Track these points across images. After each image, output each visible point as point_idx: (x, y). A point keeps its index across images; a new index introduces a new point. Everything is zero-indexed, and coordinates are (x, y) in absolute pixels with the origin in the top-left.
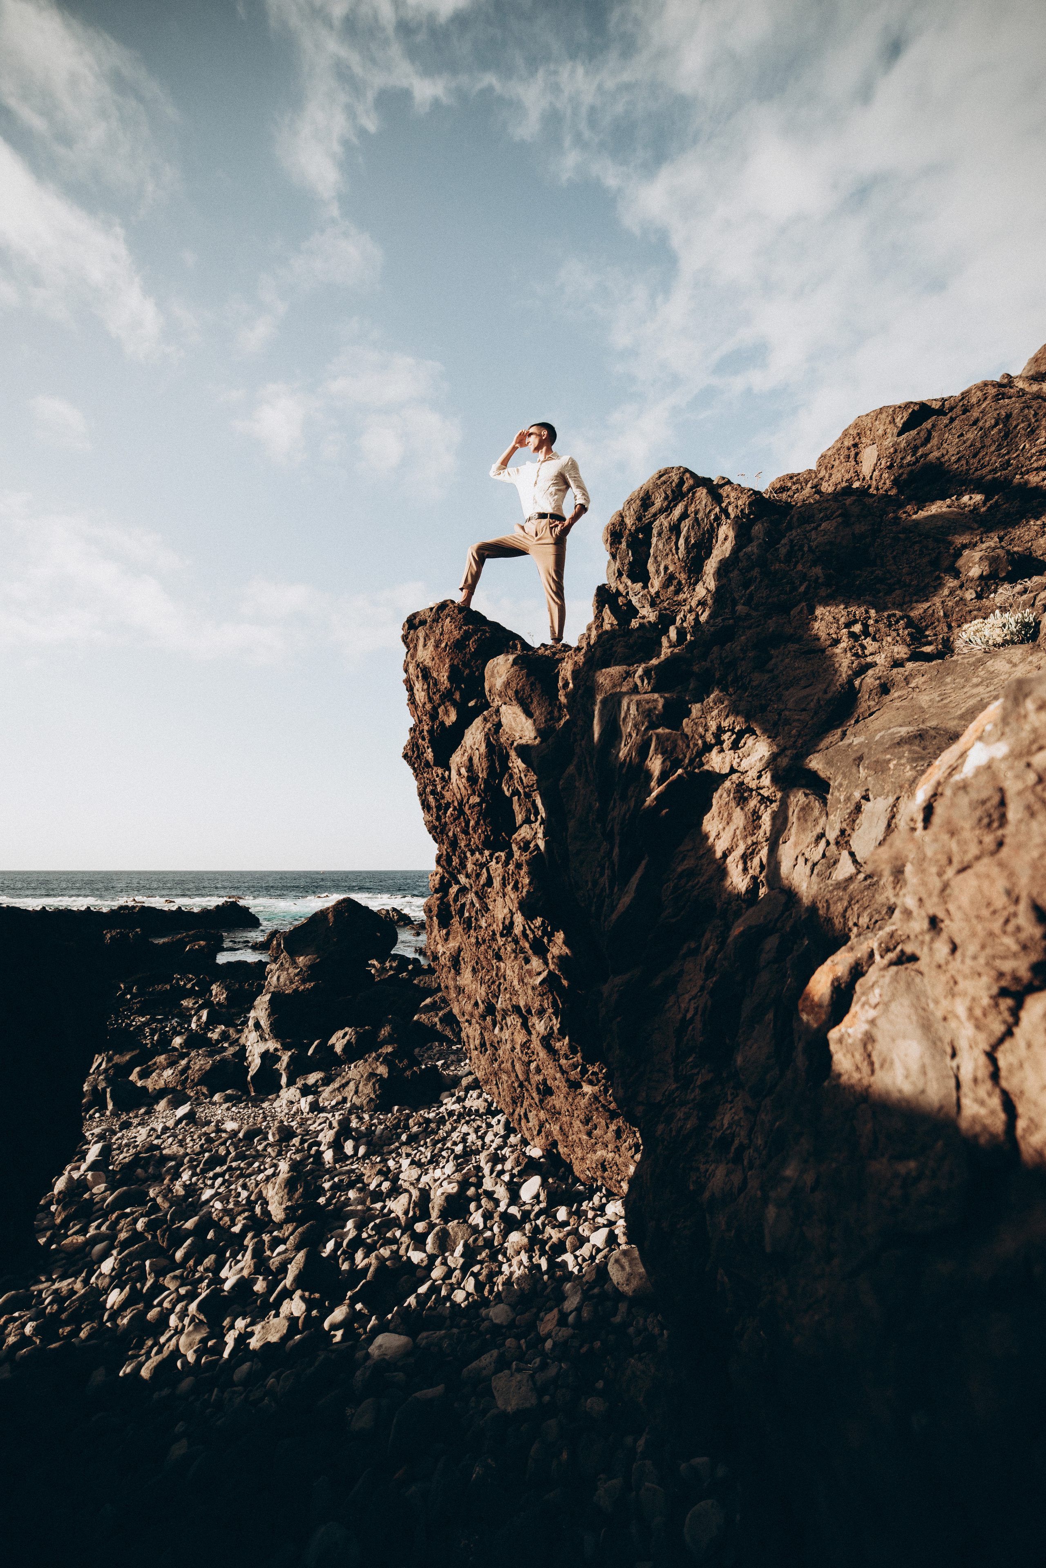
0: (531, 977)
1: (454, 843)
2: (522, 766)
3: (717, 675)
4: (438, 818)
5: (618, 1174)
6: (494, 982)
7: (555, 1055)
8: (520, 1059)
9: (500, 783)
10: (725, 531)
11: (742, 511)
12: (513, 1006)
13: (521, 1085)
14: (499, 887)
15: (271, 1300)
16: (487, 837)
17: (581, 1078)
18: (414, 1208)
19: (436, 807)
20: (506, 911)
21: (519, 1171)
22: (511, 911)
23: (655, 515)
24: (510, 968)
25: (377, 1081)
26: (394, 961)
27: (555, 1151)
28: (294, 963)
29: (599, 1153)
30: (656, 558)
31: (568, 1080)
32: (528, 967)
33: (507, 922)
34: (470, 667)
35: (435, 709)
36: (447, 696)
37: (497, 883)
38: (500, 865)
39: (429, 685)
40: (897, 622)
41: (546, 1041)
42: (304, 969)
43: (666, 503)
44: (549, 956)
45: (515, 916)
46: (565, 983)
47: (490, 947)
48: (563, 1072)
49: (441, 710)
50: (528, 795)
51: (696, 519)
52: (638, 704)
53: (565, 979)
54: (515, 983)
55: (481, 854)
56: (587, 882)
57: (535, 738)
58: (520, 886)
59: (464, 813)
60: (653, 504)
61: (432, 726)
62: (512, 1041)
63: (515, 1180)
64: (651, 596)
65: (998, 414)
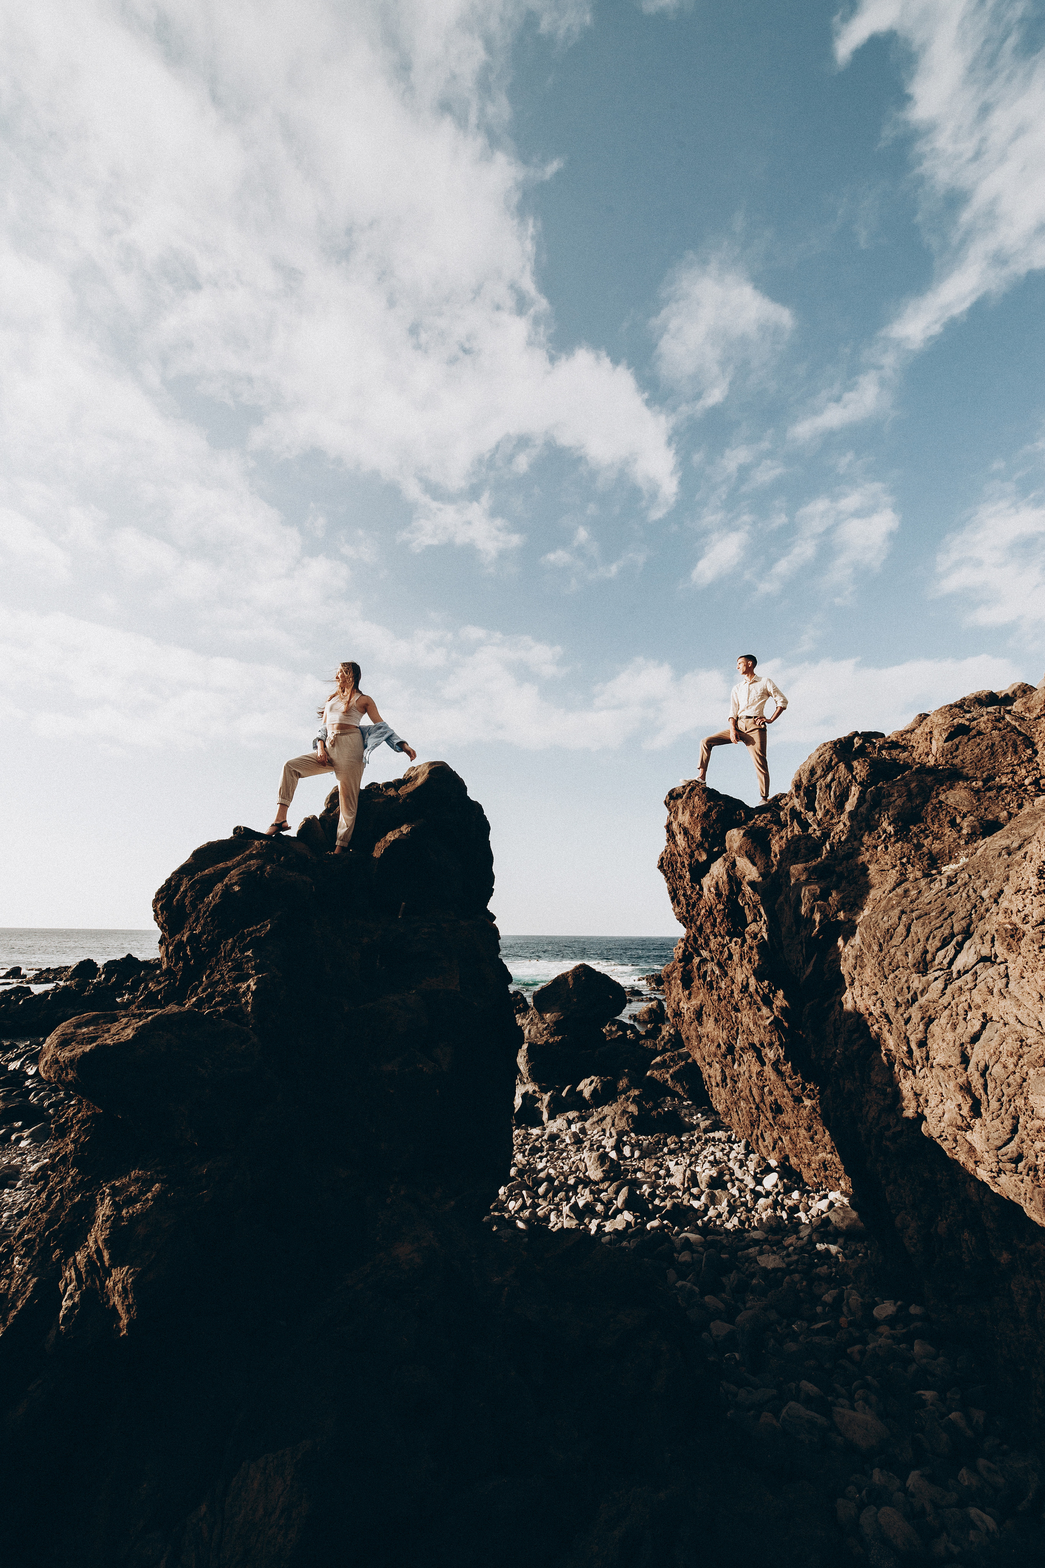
0: (763, 1020)
1: (700, 929)
2: (751, 891)
3: (846, 875)
4: (688, 912)
5: (836, 1173)
6: (732, 1029)
7: (782, 1077)
8: (756, 1084)
9: (737, 898)
10: (855, 790)
11: (863, 779)
12: (749, 1044)
13: (757, 1108)
14: (738, 960)
15: (610, 1214)
16: (729, 929)
17: (802, 1093)
18: (688, 1181)
19: (686, 904)
20: (743, 976)
21: (760, 1171)
22: (746, 976)
23: (817, 779)
24: (746, 1018)
25: (630, 1117)
26: (614, 1025)
27: (787, 1163)
28: (542, 1019)
29: (820, 1155)
30: (819, 801)
31: (793, 1096)
32: (760, 1013)
33: (744, 983)
34: (714, 829)
35: (692, 852)
36: (700, 846)
37: (736, 958)
38: (738, 946)
39: (688, 838)
40: (924, 857)
41: (776, 1065)
42: (551, 1024)
43: (823, 773)
44: (774, 1006)
45: (750, 979)
46: (786, 1024)
47: (729, 1002)
48: (789, 1089)
49: (696, 853)
50: (755, 907)
51: (839, 781)
52: (809, 891)
53: (786, 1022)
54: (751, 1025)
55: (723, 938)
56: (794, 961)
57: (759, 877)
58: (752, 960)
59: (713, 914)
60: (816, 773)
61: (691, 862)
62: (750, 1071)
63: (758, 1176)
64: (818, 821)
65: (988, 744)
